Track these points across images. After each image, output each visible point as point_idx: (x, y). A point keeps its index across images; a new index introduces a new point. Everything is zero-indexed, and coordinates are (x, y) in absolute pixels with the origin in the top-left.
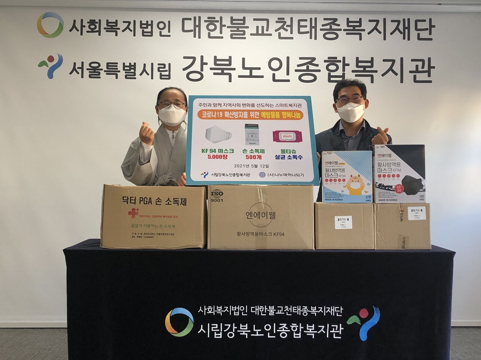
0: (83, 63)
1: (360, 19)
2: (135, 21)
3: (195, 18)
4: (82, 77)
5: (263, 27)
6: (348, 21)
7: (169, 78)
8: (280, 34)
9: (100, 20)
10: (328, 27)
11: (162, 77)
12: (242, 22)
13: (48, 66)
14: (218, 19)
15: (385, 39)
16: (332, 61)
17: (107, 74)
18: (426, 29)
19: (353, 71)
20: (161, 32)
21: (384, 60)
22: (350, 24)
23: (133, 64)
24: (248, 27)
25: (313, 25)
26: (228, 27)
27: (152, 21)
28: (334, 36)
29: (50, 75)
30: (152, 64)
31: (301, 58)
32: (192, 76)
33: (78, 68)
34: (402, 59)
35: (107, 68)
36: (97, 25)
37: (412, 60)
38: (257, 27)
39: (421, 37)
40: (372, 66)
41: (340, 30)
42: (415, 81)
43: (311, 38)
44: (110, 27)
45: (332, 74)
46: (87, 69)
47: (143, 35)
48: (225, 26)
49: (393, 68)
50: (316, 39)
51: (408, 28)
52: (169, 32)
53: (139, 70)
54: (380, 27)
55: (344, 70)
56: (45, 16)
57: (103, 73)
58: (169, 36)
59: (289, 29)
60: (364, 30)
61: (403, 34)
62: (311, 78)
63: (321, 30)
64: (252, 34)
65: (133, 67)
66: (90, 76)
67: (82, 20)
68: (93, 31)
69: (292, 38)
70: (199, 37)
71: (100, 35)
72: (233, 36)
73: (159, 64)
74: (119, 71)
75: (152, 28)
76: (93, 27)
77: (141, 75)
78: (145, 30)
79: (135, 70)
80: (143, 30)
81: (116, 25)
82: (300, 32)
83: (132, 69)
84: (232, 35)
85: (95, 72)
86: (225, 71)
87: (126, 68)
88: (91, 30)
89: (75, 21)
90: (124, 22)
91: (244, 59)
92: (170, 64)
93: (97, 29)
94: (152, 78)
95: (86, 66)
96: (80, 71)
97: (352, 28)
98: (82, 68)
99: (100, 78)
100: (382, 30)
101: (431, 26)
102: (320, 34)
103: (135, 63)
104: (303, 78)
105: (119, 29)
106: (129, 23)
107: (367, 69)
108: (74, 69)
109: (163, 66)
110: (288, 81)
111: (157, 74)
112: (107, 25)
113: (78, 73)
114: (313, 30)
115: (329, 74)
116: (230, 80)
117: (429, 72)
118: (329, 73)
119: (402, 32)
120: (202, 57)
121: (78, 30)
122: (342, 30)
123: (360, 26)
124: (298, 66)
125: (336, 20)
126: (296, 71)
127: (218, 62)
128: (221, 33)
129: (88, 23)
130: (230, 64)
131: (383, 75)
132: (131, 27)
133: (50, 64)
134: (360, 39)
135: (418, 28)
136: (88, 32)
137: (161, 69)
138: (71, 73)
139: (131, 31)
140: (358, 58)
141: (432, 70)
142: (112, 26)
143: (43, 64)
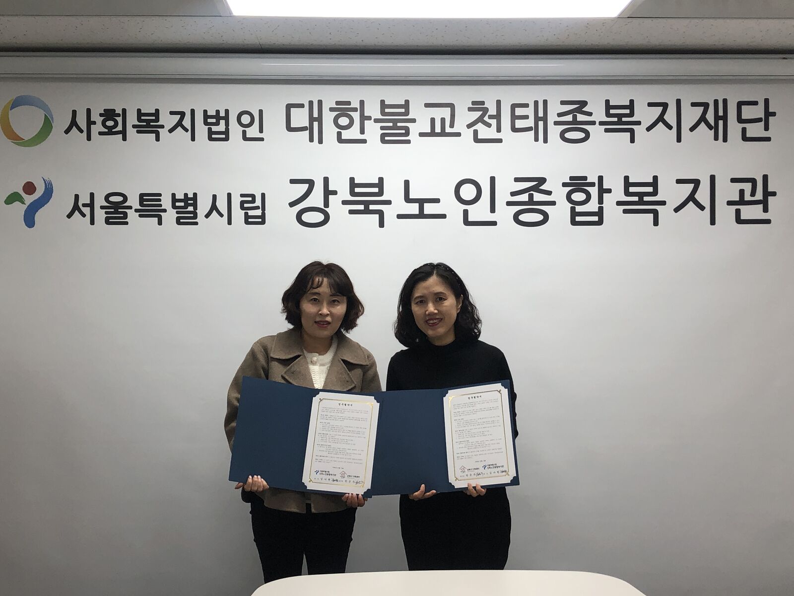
0: (92, 195)
1: (632, 102)
2: (193, 111)
3: (311, 103)
4: (92, 223)
5: (443, 120)
6: (608, 106)
7: (263, 222)
8: (476, 133)
9: (124, 111)
10: (569, 118)
11: (250, 220)
12: (403, 110)
13: (23, 203)
14: (355, 104)
15: (679, 140)
16: (577, 184)
17: (140, 216)
18: (758, 120)
19: (619, 203)
20: (244, 132)
21: (679, 181)
22: (612, 111)
23: (191, 195)
24: (413, 121)
25: (541, 114)
26: (376, 121)
27: (227, 111)
28: (582, 135)
29: (29, 220)
30: (229, 195)
31: (517, 180)
32: (307, 217)
33: (84, 205)
34: (713, 178)
35: (141, 204)
36: (120, 119)
37: (734, 180)
38: (433, 121)
39: (748, 135)
40: (655, 193)
41: (593, 123)
42: (739, 220)
43: (536, 139)
44: (145, 124)
45: (579, 209)
46: (102, 207)
47: (211, 139)
48: (369, 118)
49: (697, 196)
50: (545, 141)
51: (725, 118)
52: (261, 131)
53: (204, 206)
54: (671, 117)
55: (601, 201)
56: (17, 103)
57: (132, 215)
58: (262, 139)
59: (493, 122)
60: (638, 123)
61: (713, 130)
62: (538, 217)
63: (556, 123)
64: (422, 135)
65: (191, 201)
66: (108, 221)
67: (89, 111)
68: (110, 132)
69: (500, 141)
70: (320, 141)
71: (124, 139)
72: (386, 138)
73: (242, 196)
74: (165, 211)
75: (227, 124)
76: (110, 123)
77: (207, 216)
78: (214, 129)
79: (195, 208)
80: (210, 129)
81: (157, 120)
82: (514, 129)
83: (191, 205)
84: (383, 136)
85: (116, 212)
86: (372, 207)
87: (178, 204)
88: (107, 130)
89: (74, 112)
90: (172, 113)
91: (407, 183)
92: (263, 195)
93: (120, 128)
94: (230, 223)
95: (100, 201)
96: (87, 210)
97: (615, 119)
98: (91, 205)
99: (127, 223)
100: (674, 124)
101: (768, 114)
102: (554, 132)
103: (195, 195)
104: (523, 217)
105: (162, 127)
106: (182, 114)
107: (646, 199)
108: (76, 207)
109: (250, 199)
110: (494, 223)
111: (238, 215)
112: (139, 120)
113: (84, 215)
114: (541, 124)
115: (573, 209)
116: (382, 224)
117: (765, 203)
118: (571, 207)
119: (713, 125)
120: (326, 180)
121: (81, 131)
122: (597, 123)
123: (632, 114)
124: (513, 194)
125: (584, 103)
126: (509, 204)
127: (357, 190)
128: (362, 131)
129: (101, 115)
130: (381, 193)
131: (677, 210)
132: (187, 122)
133: (29, 199)
134: (632, 140)
135: (744, 117)
136: (101, 133)
137: (246, 205)
138: (69, 216)
139: (186, 130)
140: (628, 177)
141: (770, 198)
142: (148, 121)
143: (13, 198)
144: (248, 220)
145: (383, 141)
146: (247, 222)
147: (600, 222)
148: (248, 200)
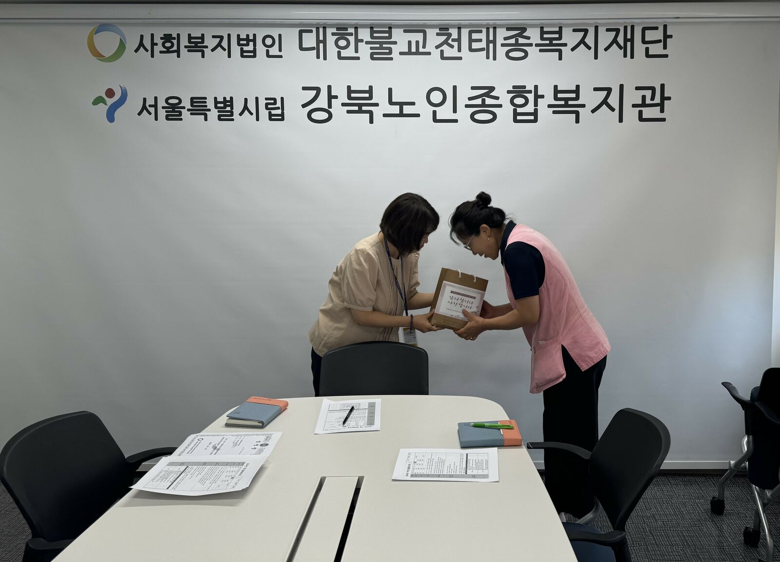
0: (156, 98)
1: (560, 28)
2: (229, 35)
3: (318, 29)
4: (156, 119)
5: (417, 42)
6: (542, 32)
7: (283, 119)
8: (442, 52)
9: (178, 35)
10: (513, 41)
11: (272, 117)
12: (387, 35)
13: (106, 104)
14: (351, 30)
15: (596, 57)
16: (518, 91)
17: (191, 114)
18: (659, 41)
19: (550, 106)
20: (268, 51)
21: (596, 89)
22: (545, 36)
23: (228, 99)
24: (395, 43)
25: (491, 38)
26: (367, 43)
27: (255, 35)
28: (522, 54)
29: (111, 117)
30: (257, 99)
31: (473, 88)
32: (315, 116)
33: (150, 106)
34: (622, 86)
35: (192, 105)
36: (175, 42)
37: (637, 88)
38: (410, 43)
39: (650, 53)
40: (577, 98)
41: (531, 45)
42: (641, 119)
43: (488, 57)
44: (194, 45)
45: (519, 110)
46: (163, 108)
47: (242, 56)
48: (362, 41)
49: (609, 101)
50: (495, 59)
51: (632, 40)
52: (280, 50)
53: (238, 107)
54: (590, 40)
55: (536, 104)
56: (100, 29)
57: (185, 113)
58: (281, 57)
59: (455, 44)
60: (565, 45)
61: (623, 49)
62: (488, 116)
63: (503, 45)
64: (401, 53)
65: (229, 102)
67: (152, 35)
68: (168, 51)
69: (460, 58)
70: (325, 58)
71: (179, 56)
72: (375, 56)
73: (266, 99)
74: (209, 110)
75: (255, 45)
76: (168, 45)
77: (241, 114)
78: (245, 48)
79: (232, 108)
80: (242, 49)
81: (203, 42)
82: (471, 50)
83: (228, 106)
84: (372, 54)
85: (174, 111)
86: (364, 108)
87: (219, 105)
88: (166, 50)
89: (142, 37)
90: (214, 37)
91: (390, 90)
92: (282, 99)
93: (175, 48)
94: (258, 119)
95: (161, 103)
96: (152, 110)
97: (548, 42)
98: (155, 106)
99: (181, 119)
100: (592, 45)
101: (666, 36)
102: (501, 51)
103: (231, 98)
104: (477, 117)
105: (206, 47)
106: (221, 38)
107: (570, 103)
108: (144, 107)
109: (273, 101)
110: (456, 121)
111: (264, 113)
112: (190, 42)
113: (150, 113)
114: (491, 45)
115: (515, 111)
116: (371, 121)
117: (661, 106)
118: (514, 109)
119: (623, 46)
120: (329, 87)
121: (147, 50)
122: (534, 45)
123: (560, 38)
124: (470, 99)
125: (524, 30)
126: (467, 106)
127: (353, 95)
128: (356, 51)
129: (161, 38)
130: (371, 98)
131: (593, 111)
132: (225, 44)
133: (110, 101)
134: (560, 58)
135: (647, 39)
136: (161, 52)
137: (269, 106)
138: (139, 114)
139: (224, 50)
140: (557, 86)
141: (666, 102)
142: (196, 43)
143: (98, 101)
144: (271, 117)
145: (372, 58)
146: (270, 119)
147: (535, 120)
148: (271, 102)
